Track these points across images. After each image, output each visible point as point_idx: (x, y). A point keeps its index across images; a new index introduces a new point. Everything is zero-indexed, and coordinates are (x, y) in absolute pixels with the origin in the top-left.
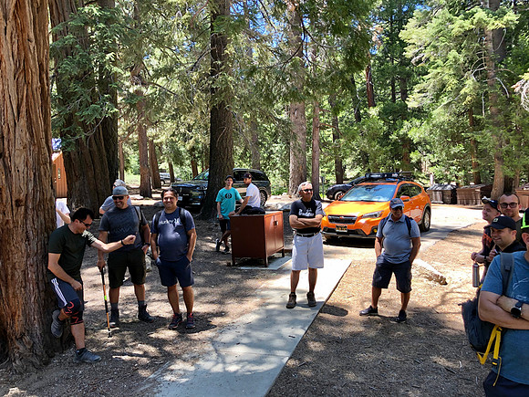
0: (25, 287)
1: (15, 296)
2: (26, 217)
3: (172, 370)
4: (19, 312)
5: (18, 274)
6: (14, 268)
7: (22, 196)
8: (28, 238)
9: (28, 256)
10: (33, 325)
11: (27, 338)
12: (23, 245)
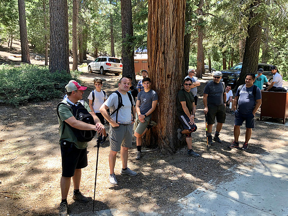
0: (168, 116)
1: (163, 120)
2: (171, 84)
3: (239, 169)
4: (165, 127)
5: (166, 110)
6: (164, 107)
7: (170, 73)
8: (171, 94)
9: (170, 102)
10: (170, 134)
11: (167, 139)
12: (169, 97)
